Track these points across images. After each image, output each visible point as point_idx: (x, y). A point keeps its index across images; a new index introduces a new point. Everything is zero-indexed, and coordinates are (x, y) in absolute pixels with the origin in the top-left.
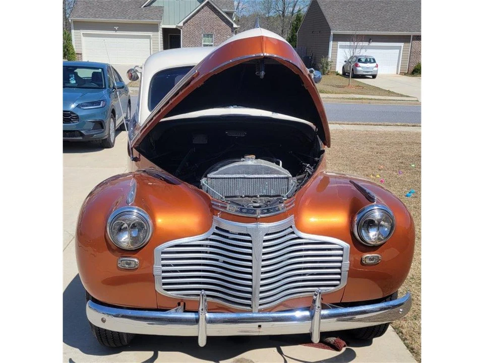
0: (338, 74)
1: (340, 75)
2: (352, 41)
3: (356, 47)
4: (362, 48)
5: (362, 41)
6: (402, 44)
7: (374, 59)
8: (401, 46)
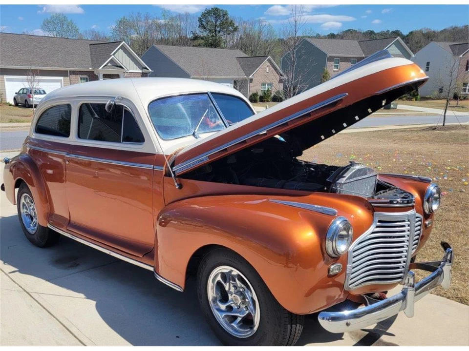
0: (10, 105)
1: (13, 106)
2: (29, 75)
3: (34, 81)
4: (39, 81)
5: (38, 75)
6: (62, 78)
7: (44, 91)
8: (61, 80)
